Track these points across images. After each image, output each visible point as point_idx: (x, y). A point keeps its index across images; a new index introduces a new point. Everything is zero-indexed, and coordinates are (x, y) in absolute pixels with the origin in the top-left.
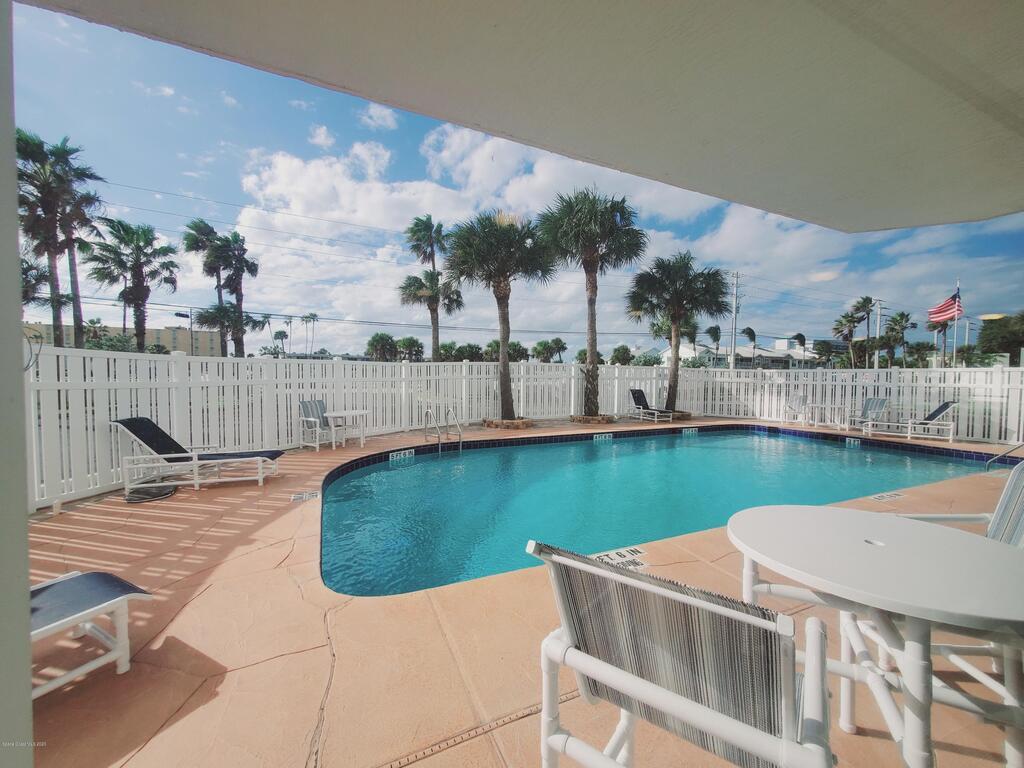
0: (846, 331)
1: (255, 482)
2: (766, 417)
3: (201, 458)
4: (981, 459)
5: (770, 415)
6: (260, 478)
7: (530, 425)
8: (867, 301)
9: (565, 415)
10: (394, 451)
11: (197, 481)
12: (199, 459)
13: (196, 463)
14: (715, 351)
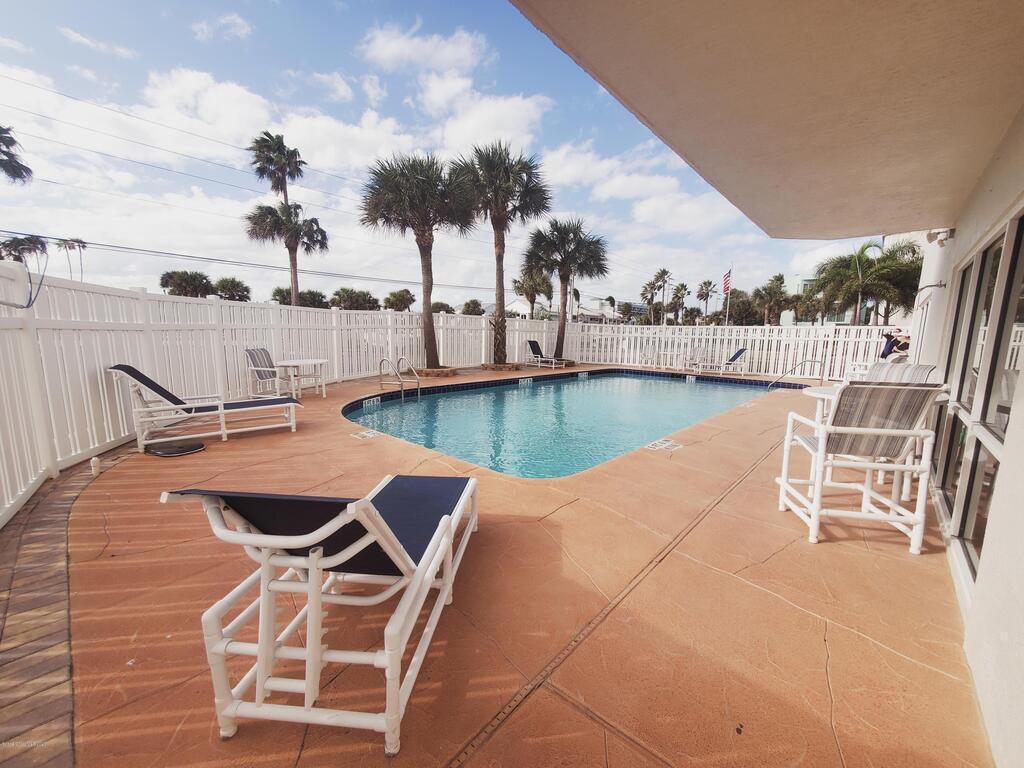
0: (649, 297)
1: (288, 429)
2: (625, 363)
3: (227, 406)
4: (763, 385)
5: (628, 362)
6: (292, 424)
7: (454, 373)
8: (664, 273)
9: (477, 364)
10: (366, 399)
11: (224, 432)
12: (225, 409)
13: (221, 411)
14: (548, 309)
